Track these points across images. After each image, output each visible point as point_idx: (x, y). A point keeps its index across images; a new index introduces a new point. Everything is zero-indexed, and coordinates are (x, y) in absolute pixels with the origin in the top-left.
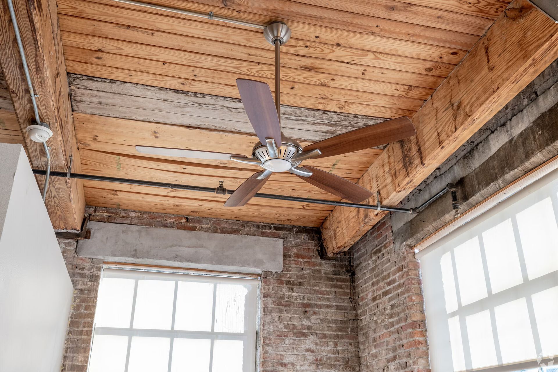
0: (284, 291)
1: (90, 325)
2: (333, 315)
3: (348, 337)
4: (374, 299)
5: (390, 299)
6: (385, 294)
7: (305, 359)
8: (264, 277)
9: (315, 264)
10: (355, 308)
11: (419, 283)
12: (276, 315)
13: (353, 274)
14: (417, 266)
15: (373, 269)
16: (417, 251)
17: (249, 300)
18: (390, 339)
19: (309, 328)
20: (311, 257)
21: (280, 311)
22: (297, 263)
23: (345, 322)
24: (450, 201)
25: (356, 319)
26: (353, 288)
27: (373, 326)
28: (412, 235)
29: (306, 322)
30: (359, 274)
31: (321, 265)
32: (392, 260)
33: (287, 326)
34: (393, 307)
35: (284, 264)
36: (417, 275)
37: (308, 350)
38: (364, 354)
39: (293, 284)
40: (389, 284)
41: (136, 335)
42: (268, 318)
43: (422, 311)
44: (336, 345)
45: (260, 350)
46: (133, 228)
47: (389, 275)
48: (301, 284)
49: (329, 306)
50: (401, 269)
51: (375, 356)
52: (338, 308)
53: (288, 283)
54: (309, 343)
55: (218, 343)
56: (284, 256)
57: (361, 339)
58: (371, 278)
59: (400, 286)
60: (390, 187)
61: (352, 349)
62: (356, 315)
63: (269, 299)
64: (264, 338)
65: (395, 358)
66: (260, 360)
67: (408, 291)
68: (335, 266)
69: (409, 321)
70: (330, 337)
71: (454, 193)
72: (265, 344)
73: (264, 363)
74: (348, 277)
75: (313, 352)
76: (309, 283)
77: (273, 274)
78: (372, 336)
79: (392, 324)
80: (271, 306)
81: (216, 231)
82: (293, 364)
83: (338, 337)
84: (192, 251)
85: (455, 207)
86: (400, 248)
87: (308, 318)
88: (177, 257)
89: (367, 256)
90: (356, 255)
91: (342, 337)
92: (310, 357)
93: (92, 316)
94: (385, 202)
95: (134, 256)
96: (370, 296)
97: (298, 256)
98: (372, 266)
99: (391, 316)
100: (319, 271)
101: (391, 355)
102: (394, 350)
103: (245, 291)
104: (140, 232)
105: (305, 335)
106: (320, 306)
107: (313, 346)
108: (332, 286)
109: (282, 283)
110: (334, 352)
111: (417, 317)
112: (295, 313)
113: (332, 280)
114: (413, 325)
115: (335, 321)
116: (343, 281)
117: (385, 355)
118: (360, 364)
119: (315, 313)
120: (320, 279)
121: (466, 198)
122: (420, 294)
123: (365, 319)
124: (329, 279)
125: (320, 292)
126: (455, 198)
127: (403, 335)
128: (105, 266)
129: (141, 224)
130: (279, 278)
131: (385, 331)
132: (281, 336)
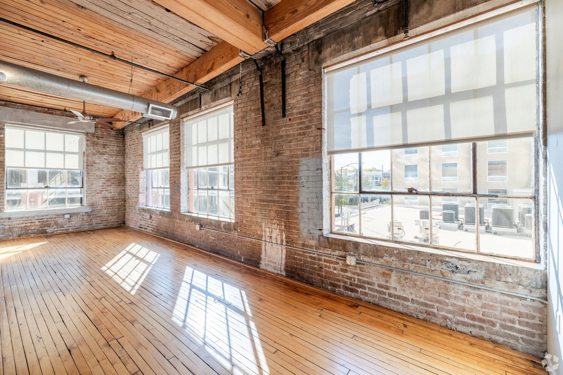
0: (95, 139)
1: (4, 147)
2: (115, 148)
3: (120, 155)
4: (130, 145)
5: (134, 147)
6: (133, 144)
7: (104, 161)
8: (87, 134)
9: (108, 131)
10: (124, 147)
11: (142, 143)
12: (92, 148)
13: (124, 136)
14: (142, 138)
15: (130, 136)
16: (142, 134)
17: (80, 142)
18: (133, 158)
19: (106, 152)
20: (107, 129)
21: (94, 146)
22: (101, 130)
23: (120, 151)
24: (148, 125)
25: (124, 150)
26: (124, 140)
27: (129, 153)
28: (141, 130)
29: (104, 150)
30: (126, 136)
31: (111, 131)
32: (136, 135)
33: (97, 151)
34: (134, 149)
35: (95, 130)
36: (142, 141)
37: (105, 159)
38: (126, 161)
39: (99, 137)
40: (134, 142)
41: (27, 151)
42: (89, 148)
43: (142, 152)
44: (116, 158)
45: (85, 158)
46: (19, 110)
47: (134, 139)
48: (102, 137)
49: (114, 146)
50: (138, 138)
51: (129, 162)
52: (117, 146)
53: (97, 137)
54: (106, 157)
55: (67, 155)
56: (95, 127)
57: (126, 156)
58: (129, 139)
59: (137, 143)
60: (131, 117)
61: (122, 159)
62: (125, 149)
63: (89, 142)
64: (87, 155)
65: (134, 163)
66: (85, 161)
67: (139, 145)
68: (117, 132)
69: (138, 154)
70: (114, 155)
71: (149, 124)
72: (87, 156)
73: (87, 163)
74: (122, 136)
75: (107, 159)
76: (106, 137)
77: (90, 133)
78: (129, 156)
79: (134, 154)
80: (89, 144)
81: (63, 116)
82: (99, 163)
83: (117, 155)
84: (52, 122)
85: (149, 127)
86: (137, 132)
87: (105, 149)
88: (44, 124)
89: (128, 131)
90: (125, 130)
91: (119, 155)
92: (106, 161)
93: (4, 143)
94: (130, 121)
95: (22, 122)
96: (129, 144)
97: (101, 128)
98: (130, 135)
99: (134, 151)
100: (110, 134)
101: (133, 162)
102: (134, 161)
103: (79, 138)
104: (24, 112)
105: (104, 154)
106: (110, 145)
107: (107, 158)
108: (115, 139)
109: (94, 136)
110: (115, 160)
111: (141, 153)
112: (100, 147)
113: (116, 137)
114: (139, 155)
115: (116, 150)
116: (120, 137)
117: (132, 162)
118: (125, 164)
119: (108, 147)
120: (110, 136)
121: (153, 125)
122: (142, 147)
123: (127, 151)
124: (114, 137)
125: (110, 141)
126: (149, 125)
127: (136, 157)
128: (6, 124)
129: (24, 109)
130: (93, 135)
131: (132, 155)
132: (94, 154)
